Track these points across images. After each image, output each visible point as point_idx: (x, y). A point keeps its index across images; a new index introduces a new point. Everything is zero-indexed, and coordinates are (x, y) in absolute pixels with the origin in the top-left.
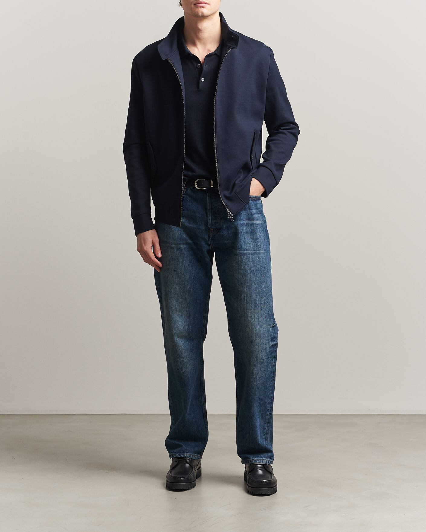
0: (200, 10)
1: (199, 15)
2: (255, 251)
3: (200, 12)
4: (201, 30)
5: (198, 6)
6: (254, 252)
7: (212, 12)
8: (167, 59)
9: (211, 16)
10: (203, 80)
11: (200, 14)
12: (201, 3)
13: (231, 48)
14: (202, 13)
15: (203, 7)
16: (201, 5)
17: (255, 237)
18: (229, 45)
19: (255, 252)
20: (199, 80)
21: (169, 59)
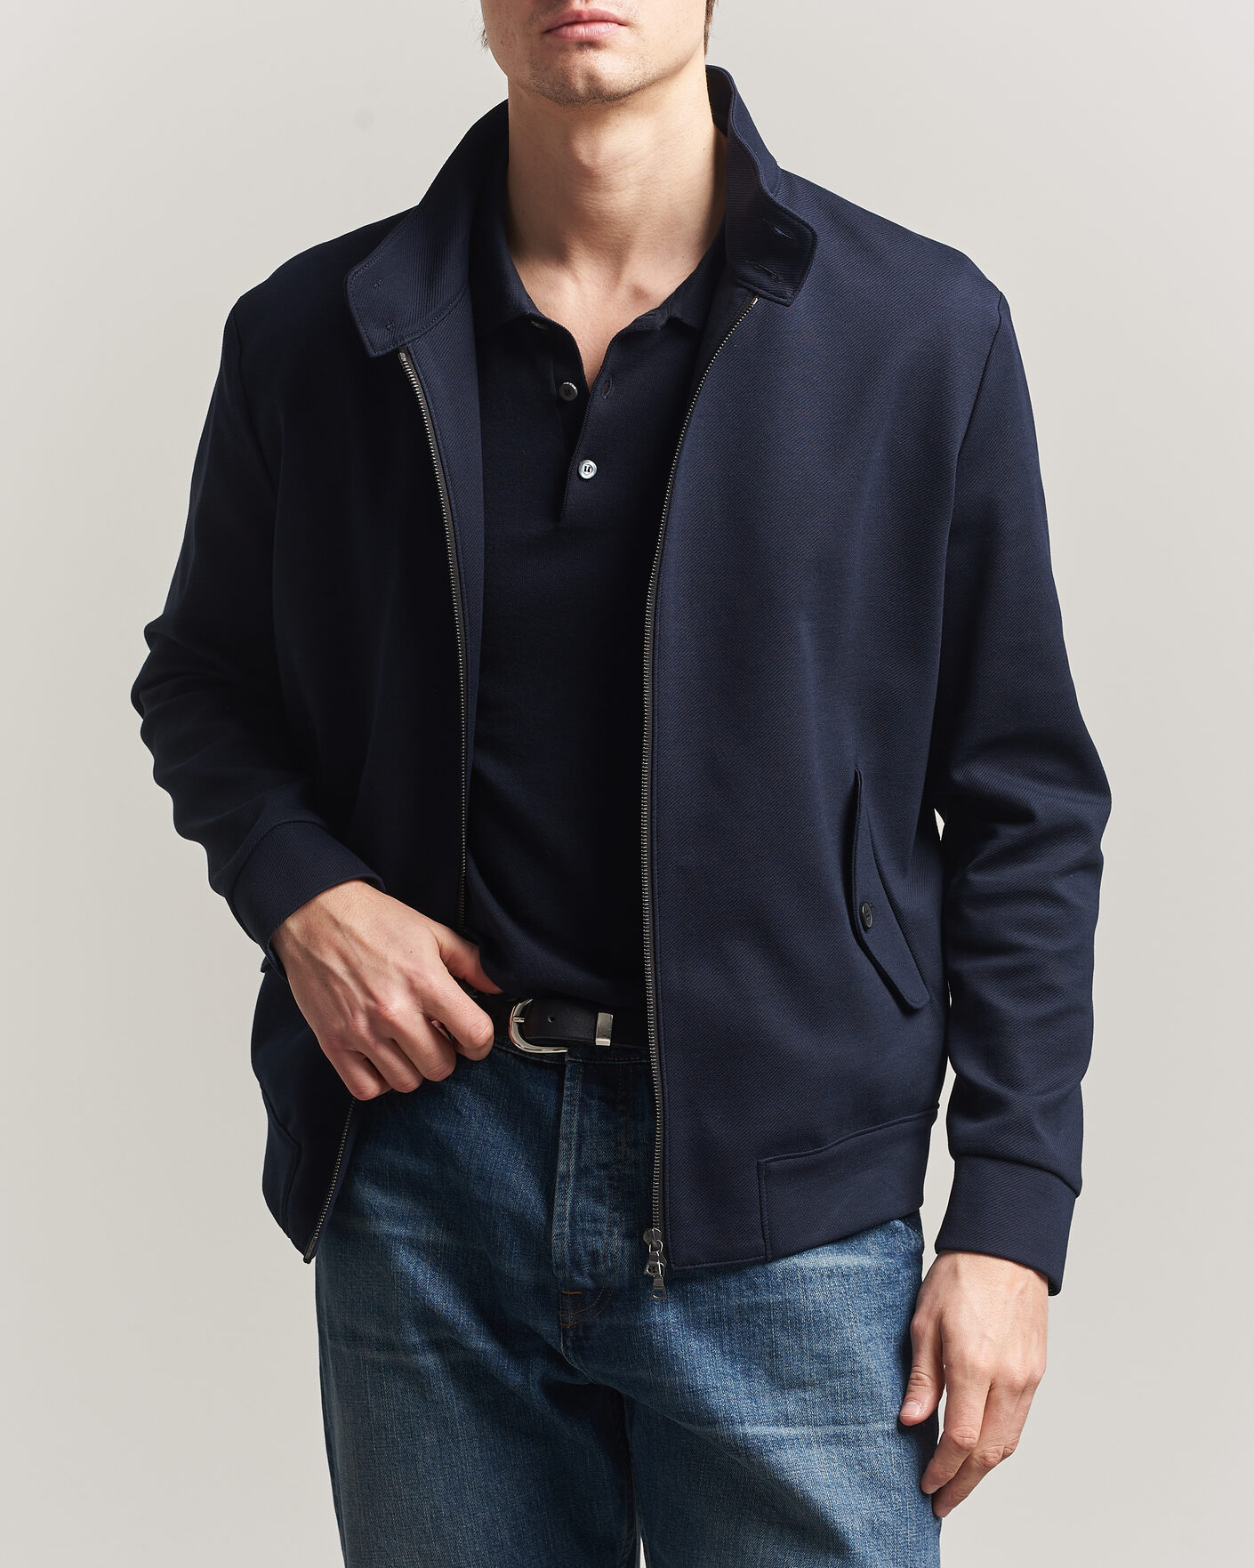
0: (579, 63)
1: (575, 91)
2: (836, 1422)
3: (578, 71)
4: (596, 176)
5: (565, 37)
6: (831, 1429)
7: (653, 69)
8: (397, 352)
9: (653, 93)
10: (588, 470)
11: (580, 85)
12: (579, 20)
13: (760, 296)
14: (592, 78)
15: (592, 44)
16: (581, 31)
17: (835, 1348)
18: (751, 273)
19: (838, 1429)
20: (567, 468)
21: (408, 354)
